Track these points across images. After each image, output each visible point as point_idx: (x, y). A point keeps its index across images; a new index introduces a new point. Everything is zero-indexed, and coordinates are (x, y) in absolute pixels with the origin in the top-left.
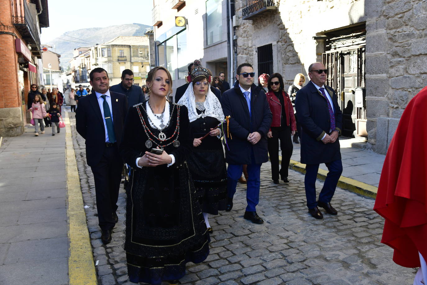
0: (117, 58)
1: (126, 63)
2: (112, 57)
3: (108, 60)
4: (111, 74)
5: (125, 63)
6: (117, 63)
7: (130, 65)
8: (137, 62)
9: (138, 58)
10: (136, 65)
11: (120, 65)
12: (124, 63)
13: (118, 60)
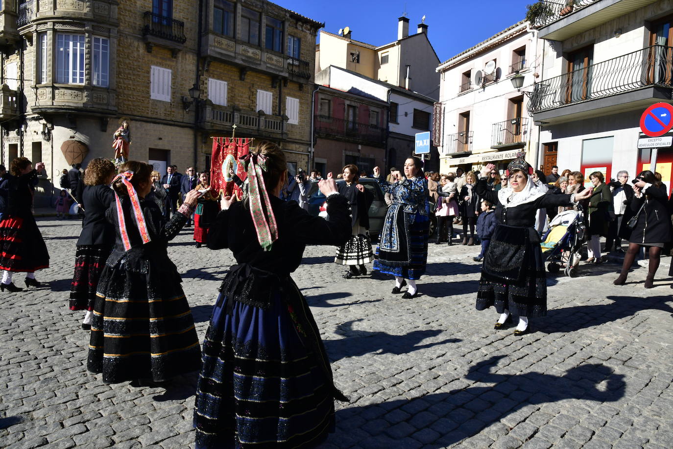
0: (139, 23)
1: (180, 55)
2: (118, 5)
3: (94, 14)
4: (107, 90)
5: (174, 53)
6: (136, 44)
7: (194, 68)
8: (225, 62)
9: (232, 43)
10: (219, 78)
11: (149, 57)
12: (168, 55)
13: (145, 32)
